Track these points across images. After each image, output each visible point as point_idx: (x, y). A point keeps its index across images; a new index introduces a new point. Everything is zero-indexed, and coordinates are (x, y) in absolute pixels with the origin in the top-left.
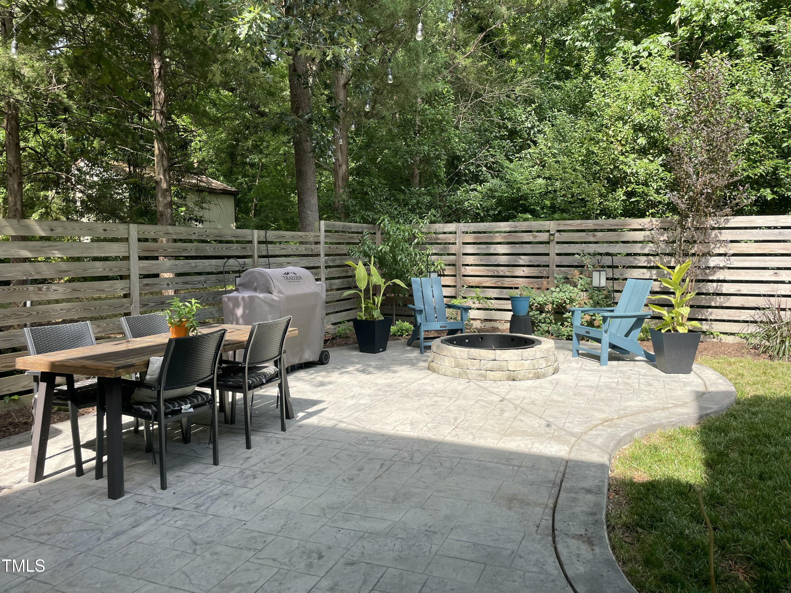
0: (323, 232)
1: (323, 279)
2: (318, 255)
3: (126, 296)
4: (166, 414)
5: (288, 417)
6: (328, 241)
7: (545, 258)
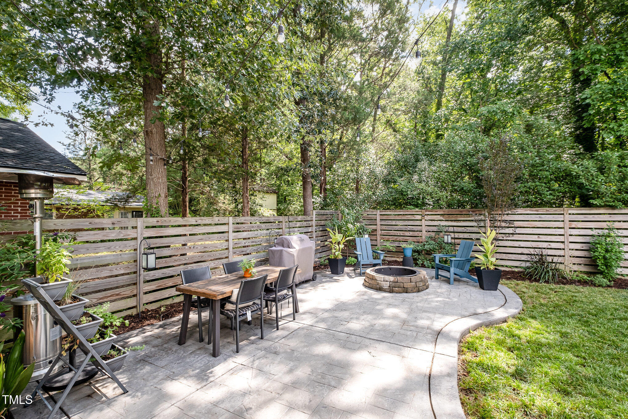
0: (314, 216)
1: (314, 237)
2: (312, 226)
3: (226, 249)
4: (240, 316)
5: (296, 312)
6: (317, 219)
7: (420, 227)
